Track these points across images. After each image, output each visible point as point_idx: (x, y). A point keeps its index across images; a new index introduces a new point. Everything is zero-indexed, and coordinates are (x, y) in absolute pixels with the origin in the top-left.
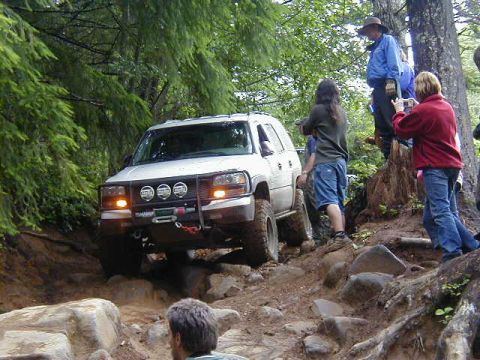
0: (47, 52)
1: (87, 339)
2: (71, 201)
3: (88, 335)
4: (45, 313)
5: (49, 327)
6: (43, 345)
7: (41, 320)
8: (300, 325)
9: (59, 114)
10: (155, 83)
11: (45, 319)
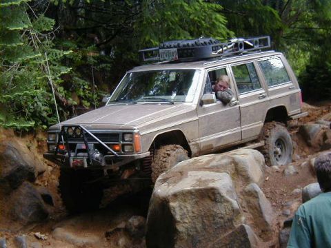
1: (243, 176)
3: (244, 174)
4: (214, 159)
5: (216, 169)
6: (213, 181)
7: (211, 164)
9: (217, 23)
11: (214, 163)
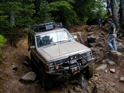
0: (73, 8)
2: (76, 22)
3: (79, 35)
4: (75, 33)
8: (100, 34)
10: (84, 10)
